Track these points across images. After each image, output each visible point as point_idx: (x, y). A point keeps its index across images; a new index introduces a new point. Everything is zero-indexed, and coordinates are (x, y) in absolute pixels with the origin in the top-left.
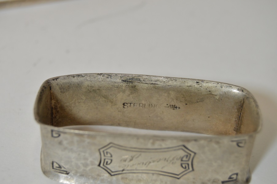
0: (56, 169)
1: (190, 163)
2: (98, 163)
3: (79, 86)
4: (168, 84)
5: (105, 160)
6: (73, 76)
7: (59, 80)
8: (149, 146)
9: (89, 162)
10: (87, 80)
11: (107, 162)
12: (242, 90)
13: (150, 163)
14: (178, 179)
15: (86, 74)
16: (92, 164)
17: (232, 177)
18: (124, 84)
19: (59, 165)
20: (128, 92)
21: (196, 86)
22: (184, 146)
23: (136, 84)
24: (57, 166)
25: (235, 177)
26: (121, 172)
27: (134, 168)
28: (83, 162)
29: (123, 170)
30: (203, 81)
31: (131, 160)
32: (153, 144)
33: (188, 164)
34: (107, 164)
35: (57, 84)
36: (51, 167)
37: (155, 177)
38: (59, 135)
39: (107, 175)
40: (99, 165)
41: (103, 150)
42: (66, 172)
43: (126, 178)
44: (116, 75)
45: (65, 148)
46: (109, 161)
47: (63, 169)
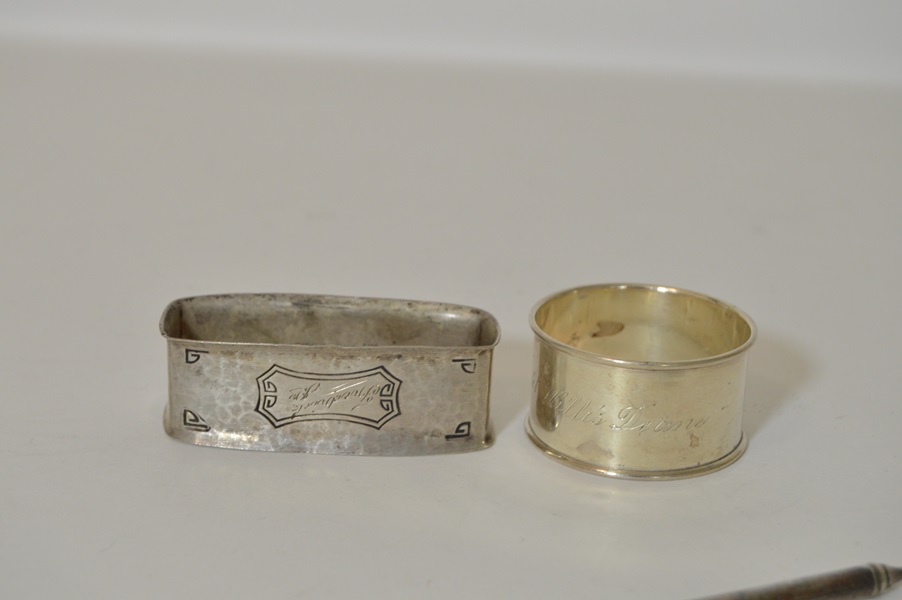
0: (190, 425)
1: (393, 398)
2: (254, 405)
3: (225, 314)
4: (365, 308)
5: (266, 397)
6: (217, 297)
7: (194, 302)
8: (332, 369)
9: (241, 404)
10: (238, 303)
11: (269, 401)
12: (477, 312)
13: (334, 400)
14: (378, 429)
15: (237, 295)
16: (246, 405)
17: (461, 428)
18: (296, 310)
19: (194, 415)
20: (301, 324)
21: (408, 309)
22: (382, 367)
23: (315, 307)
24: (193, 418)
25: (465, 428)
26: (290, 420)
27: (310, 410)
28: (232, 404)
29: (293, 417)
30: (417, 302)
31: (305, 396)
32: (337, 365)
33: (391, 401)
34: (268, 406)
35: (192, 308)
36: (183, 423)
37: (341, 427)
38: (198, 357)
39: (268, 426)
40: (257, 409)
41: (263, 380)
42: (205, 426)
43: (299, 432)
44: (284, 295)
45: (207, 381)
46: (272, 400)
47: (201, 422)
